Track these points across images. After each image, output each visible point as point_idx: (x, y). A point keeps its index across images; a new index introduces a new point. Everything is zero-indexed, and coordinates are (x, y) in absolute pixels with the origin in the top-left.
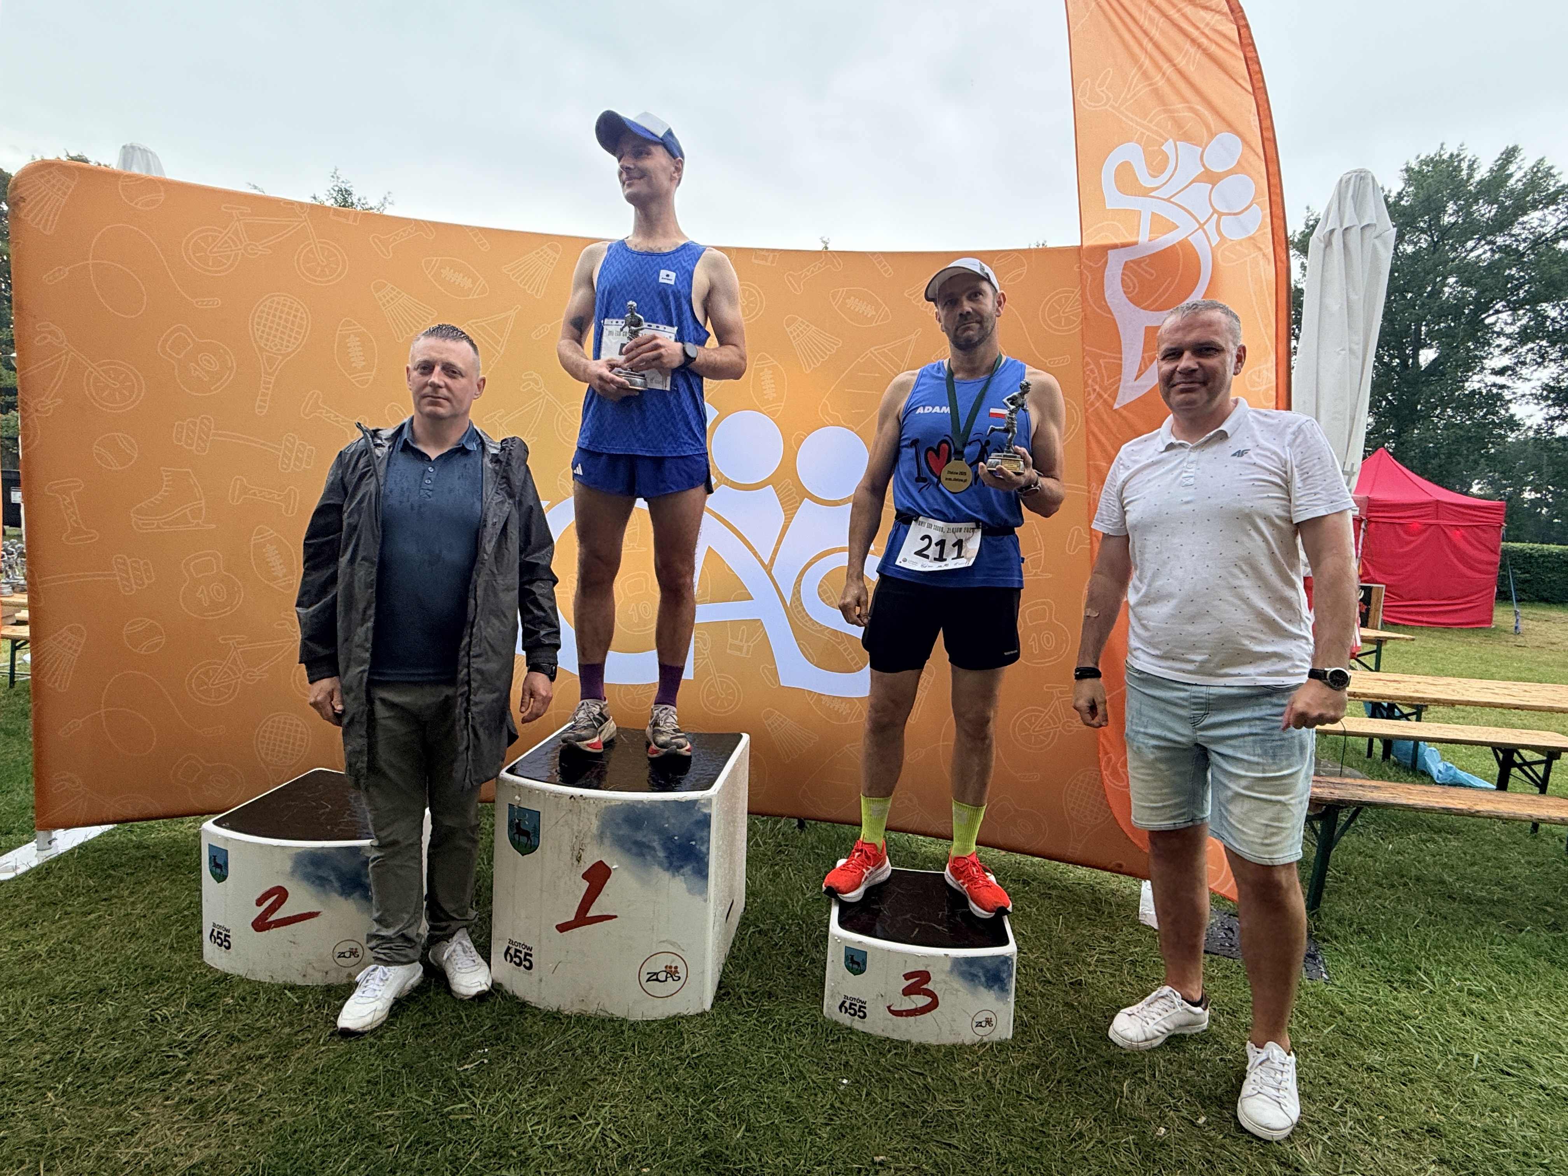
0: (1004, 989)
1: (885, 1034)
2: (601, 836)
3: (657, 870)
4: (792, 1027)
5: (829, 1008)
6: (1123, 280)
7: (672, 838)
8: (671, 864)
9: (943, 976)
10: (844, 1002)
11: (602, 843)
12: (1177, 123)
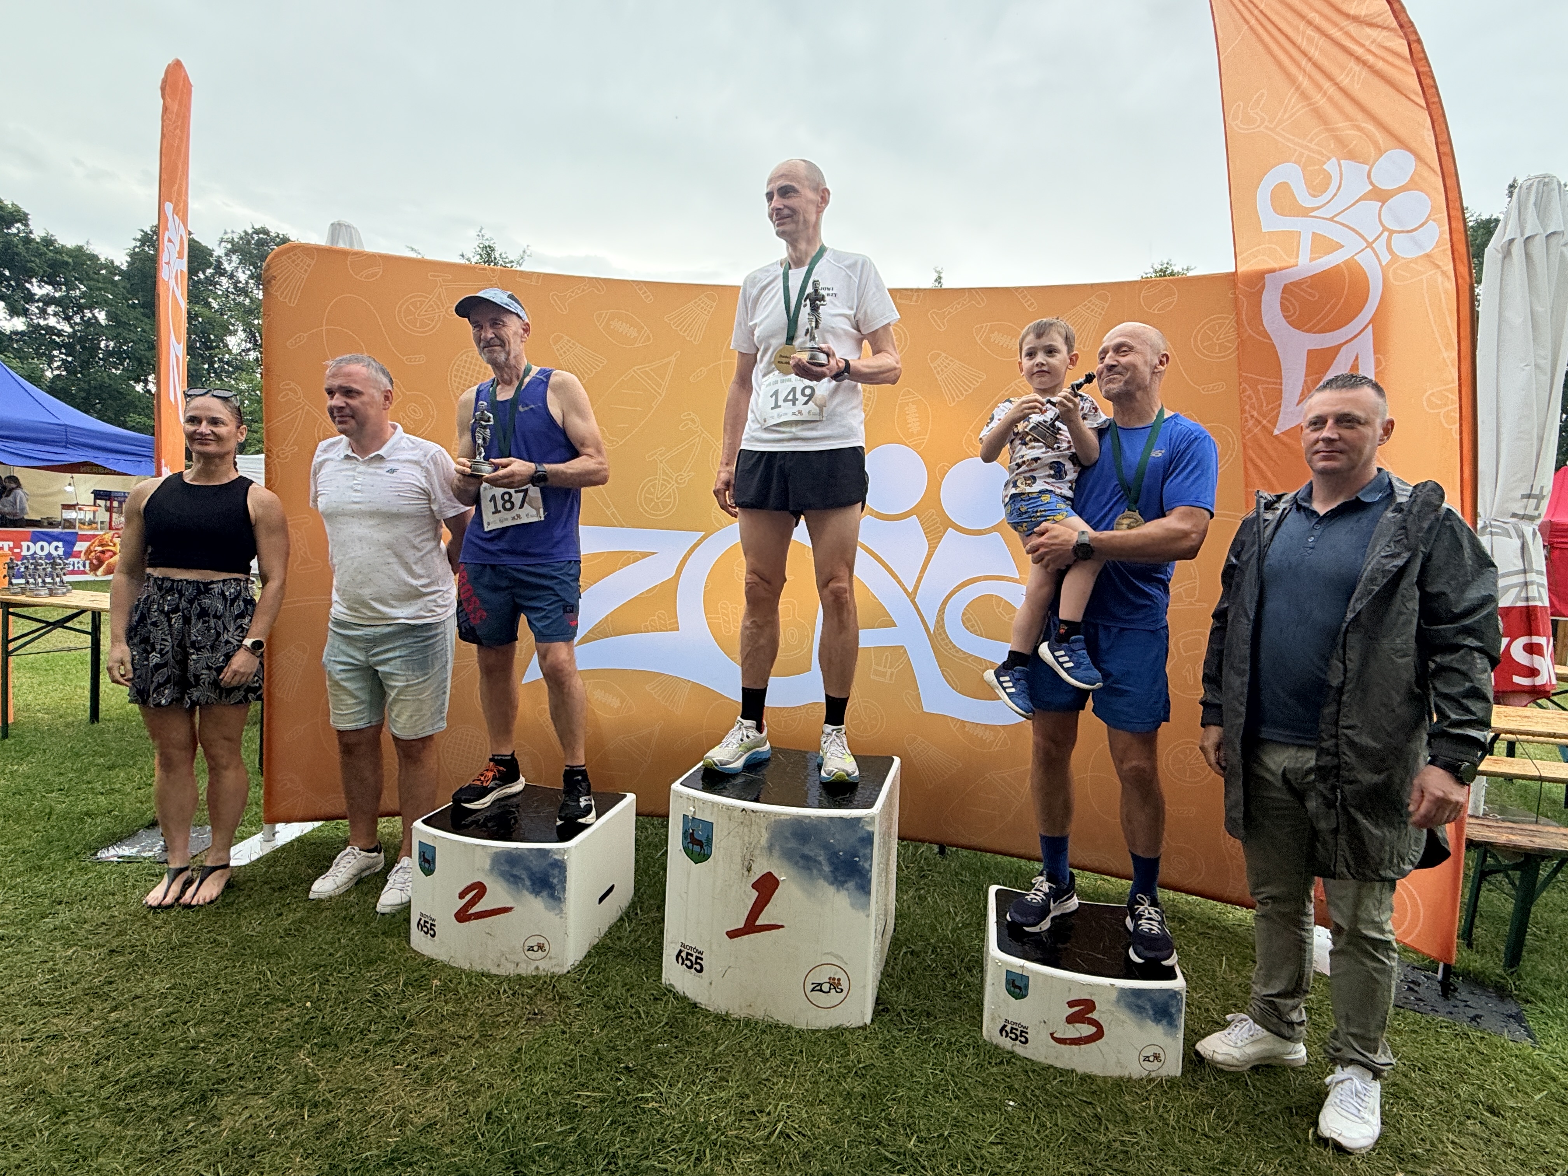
0: (1172, 1024)
1: (1049, 1062)
2: (770, 848)
3: (822, 882)
4: (953, 1047)
5: (988, 1031)
6: (1282, 304)
7: (836, 854)
8: (836, 878)
9: (1109, 1006)
10: (1005, 1026)
11: (771, 855)
12: (1341, 142)
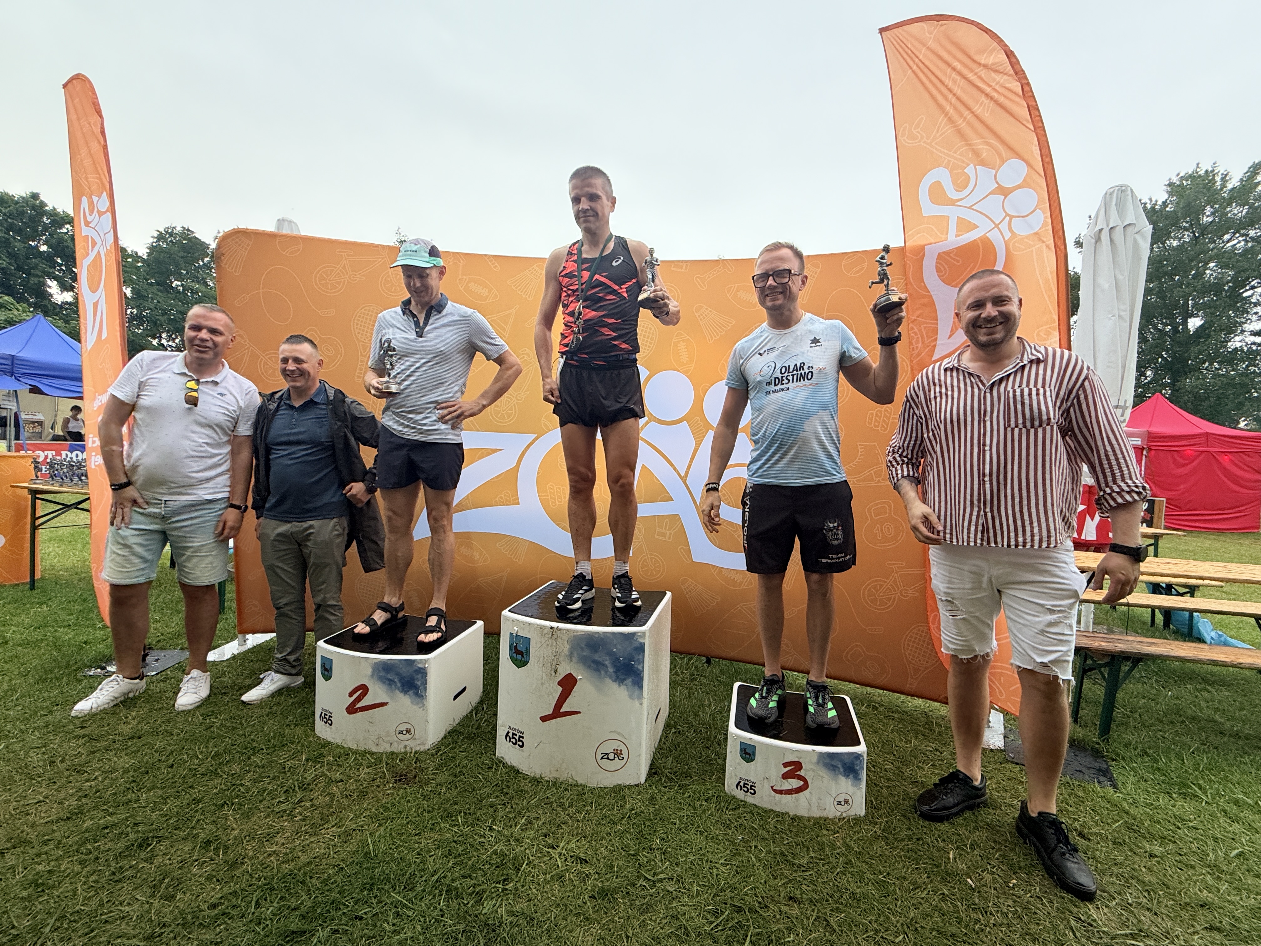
0: (857, 778)
1: (770, 807)
2: (570, 656)
3: (608, 681)
5: (729, 786)
6: (936, 267)
7: (618, 659)
8: (618, 677)
9: (812, 767)
10: (740, 782)
11: (571, 661)
12: (976, 154)
